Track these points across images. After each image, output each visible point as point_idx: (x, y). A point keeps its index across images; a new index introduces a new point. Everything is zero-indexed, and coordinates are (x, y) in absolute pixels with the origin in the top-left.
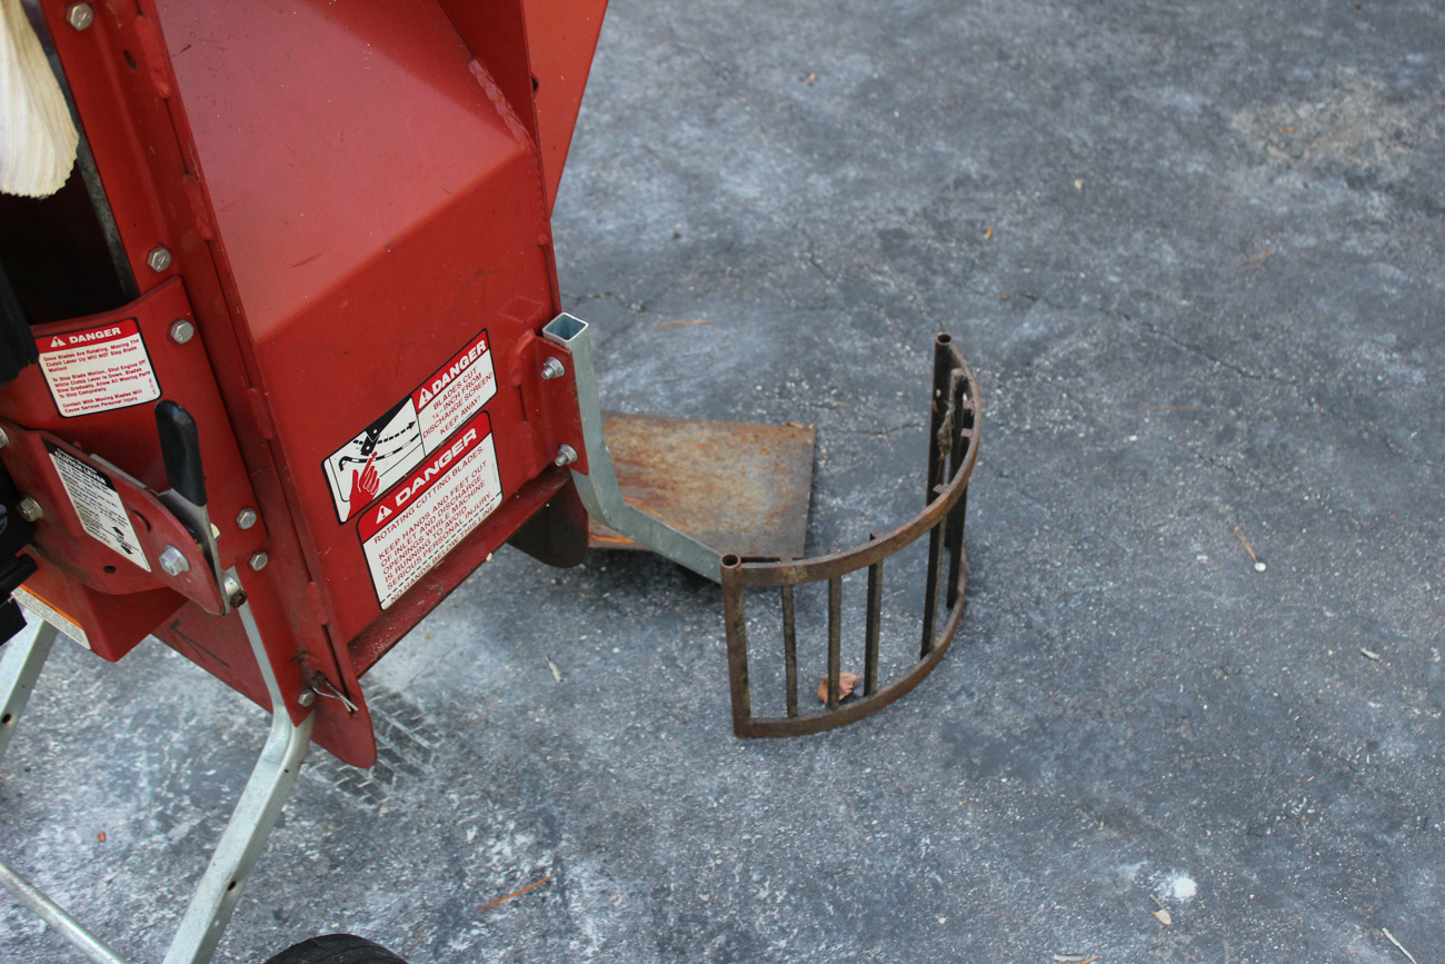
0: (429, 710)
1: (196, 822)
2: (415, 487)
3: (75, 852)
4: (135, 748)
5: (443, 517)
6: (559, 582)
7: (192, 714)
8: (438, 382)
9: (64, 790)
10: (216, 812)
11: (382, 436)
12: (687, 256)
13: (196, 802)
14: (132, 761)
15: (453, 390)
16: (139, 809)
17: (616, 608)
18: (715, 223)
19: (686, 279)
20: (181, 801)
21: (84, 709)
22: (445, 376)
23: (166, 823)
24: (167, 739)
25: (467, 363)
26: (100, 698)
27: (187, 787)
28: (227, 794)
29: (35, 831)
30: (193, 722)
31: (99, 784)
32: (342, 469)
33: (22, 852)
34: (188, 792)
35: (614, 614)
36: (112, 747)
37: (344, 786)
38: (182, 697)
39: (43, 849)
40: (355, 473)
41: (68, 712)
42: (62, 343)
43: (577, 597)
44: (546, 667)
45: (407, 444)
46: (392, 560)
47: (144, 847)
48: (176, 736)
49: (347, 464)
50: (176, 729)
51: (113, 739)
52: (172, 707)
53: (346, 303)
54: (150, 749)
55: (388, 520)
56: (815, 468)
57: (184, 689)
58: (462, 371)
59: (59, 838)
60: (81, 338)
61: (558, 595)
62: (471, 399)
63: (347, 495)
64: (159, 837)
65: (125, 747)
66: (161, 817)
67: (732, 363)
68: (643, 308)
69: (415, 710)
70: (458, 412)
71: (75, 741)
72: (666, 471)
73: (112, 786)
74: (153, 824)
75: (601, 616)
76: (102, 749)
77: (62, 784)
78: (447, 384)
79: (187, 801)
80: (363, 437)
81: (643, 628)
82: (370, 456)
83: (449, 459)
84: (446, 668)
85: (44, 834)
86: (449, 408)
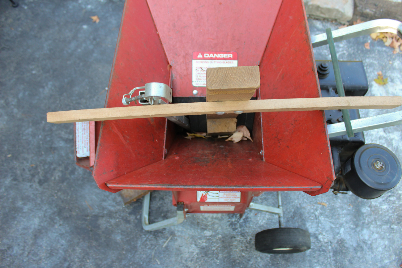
3: (261, 216)
4: (240, 225)
7: (229, 221)
9: (254, 228)
14: (242, 222)
16: (248, 214)
21: (240, 241)
24: (235, 221)
26: (236, 240)
29: (262, 226)
30: (229, 220)
31: (249, 224)
33: (267, 224)
36: (242, 228)
38: (226, 226)
39: (264, 221)
41: (242, 243)
48: (233, 220)
50: (232, 221)
51: (241, 230)
52: (229, 226)
54: (238, 222)
59: (260, 221)
65: (241, 226)
71: (245, 236)
73: (248, 221)
76: (244, 230)
77: (253, 230)
85: (262, 224)
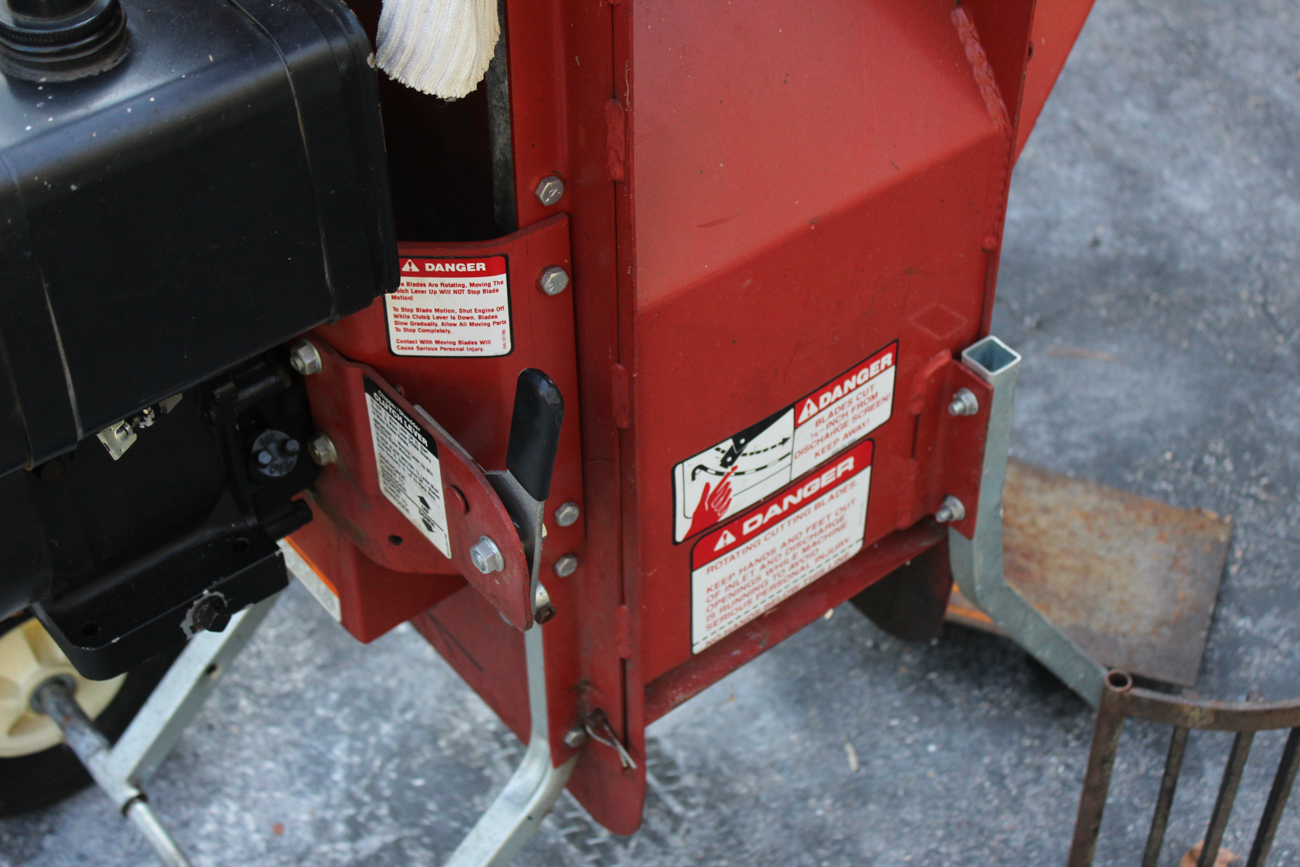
0: (690, 769)
1: (390, 838)
2: (770, 515)
3: (245, 839)
4: (337, 731)
5: (790, 557)
6: (876, 646)
7: (408, 706)
8: (828, 395)
9: (247, 761)
10: (416, 832)
11: (750, 447)
12: (1103, 271)
13: (395, 813)
14: (330, 746)
15: (842, 408)
16: (327, 806)
17: (942, 695)
18: (1146, 235)
19: (1099, 299)
20: (378, 808)
21: (287, 669)
22: (838, 389)
23: (356, 830)
24: (375, 730)
25: (866, 377)
26: (308, 661)
27: (387, 793)
28: (432, 813)
29: (204, 802)
30: (409, 716)
31: (288, 765)
32: (693, 478)
33: (185, 824)
34: (387, 800)
35: (937, 702)
36: (310, 724)
37: (572, 837)
38: (401, 682)
39: (210, 827)
40: (707, 486)
41: (269, 669)
42: (415, 269)
43: (895, 670)
44: (841, 748)
45: (774, 463)
46: (720, 597)
47: (325, 854)
48: (386, 728)
49: (700, 474)
50: (387, 719)
51: (312, 713)
52: (388, 692)
53: (749, 282)
54: (354, 736)
55: (728, 549)
56: (1224, 574)
57: (406, 673)
58: (858, 386)
59: (231, 818)
60: (439, 267)
61: (871, 661)
62: (859, 422)
63: (690, 512)
64: (343, 846)
65: (325, 727)
66: (351, 822)
67: (1139, 417)
68: (1039, 325)
69: (671, 764)
70: (840, 435)
71: (271, 705)
72: (1035, 537)
73: (303, 770)
74: (340, 828)
75: (921, 700)
76: (299, 723)
77: (246, 754)
78: (837, 399)
79: (383, 811)
80: (728, 445)
81: (971, 728)
82: (729, 469)
83: (815, 489)
84: (720, 721)
85: (214, 809)
86: (832, 428)
